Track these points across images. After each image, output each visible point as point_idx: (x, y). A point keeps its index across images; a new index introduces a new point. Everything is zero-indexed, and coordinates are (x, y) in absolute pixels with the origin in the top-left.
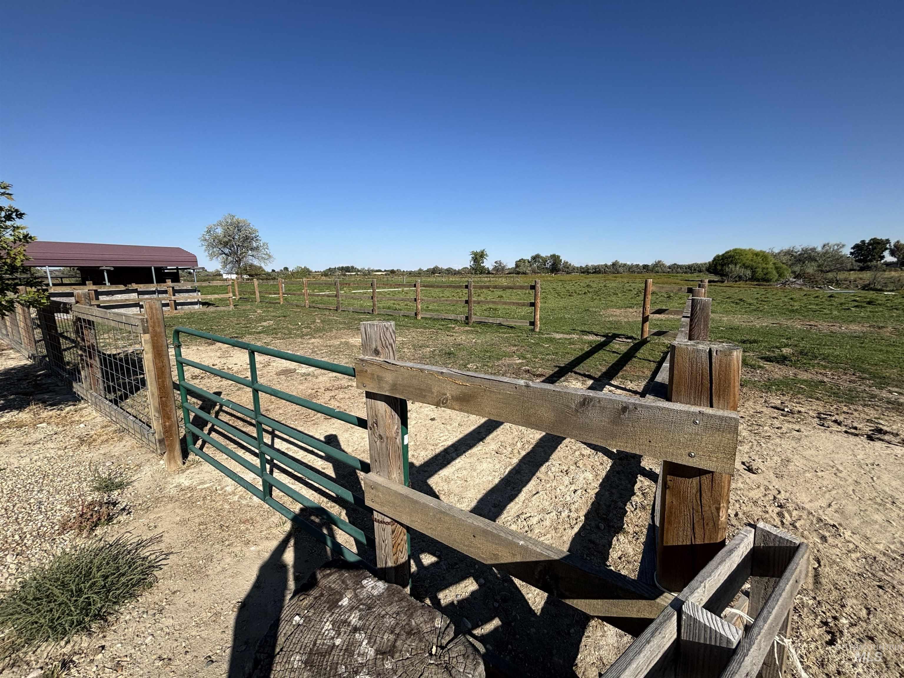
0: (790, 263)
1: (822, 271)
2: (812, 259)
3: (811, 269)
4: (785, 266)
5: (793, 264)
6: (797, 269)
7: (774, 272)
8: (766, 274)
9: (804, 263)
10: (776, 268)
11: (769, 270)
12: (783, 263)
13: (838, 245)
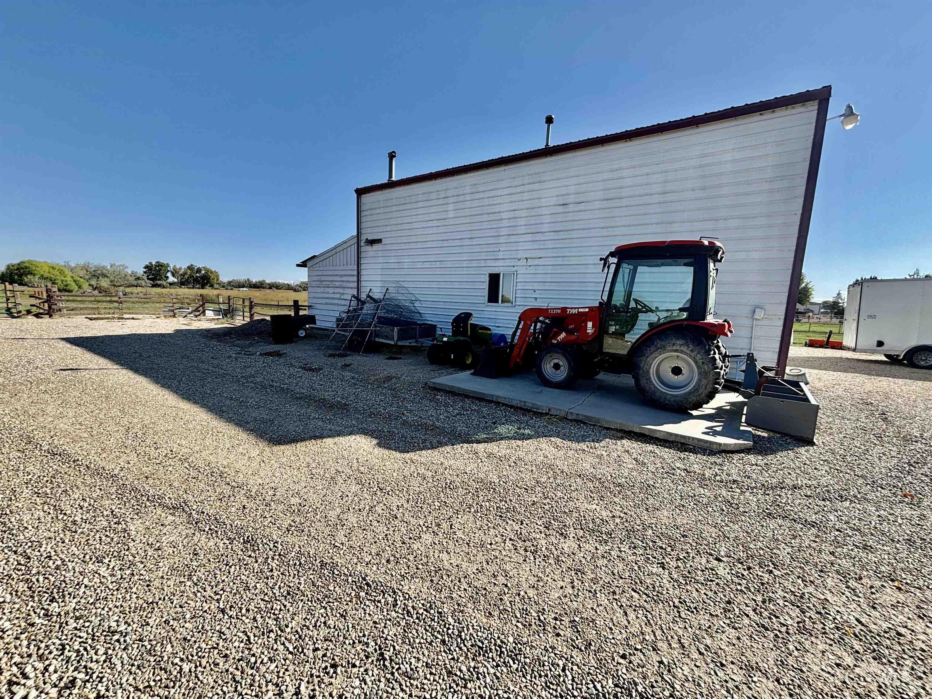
0: (87, 277)
1: (114, 285)
2: (105, 276)
3: (104, 283)
4: (82, 280)
5: (89, 279)
6: (94, 282)
7: (74, 284)
8: (67, 286)
9: (98, 278)
10: (75, 281)
11: (69, 282)
12: (81, 277)
13: (123, 266)
